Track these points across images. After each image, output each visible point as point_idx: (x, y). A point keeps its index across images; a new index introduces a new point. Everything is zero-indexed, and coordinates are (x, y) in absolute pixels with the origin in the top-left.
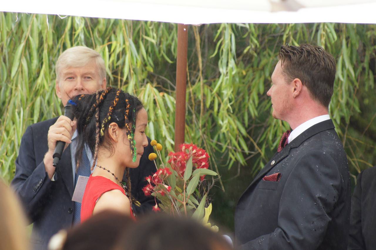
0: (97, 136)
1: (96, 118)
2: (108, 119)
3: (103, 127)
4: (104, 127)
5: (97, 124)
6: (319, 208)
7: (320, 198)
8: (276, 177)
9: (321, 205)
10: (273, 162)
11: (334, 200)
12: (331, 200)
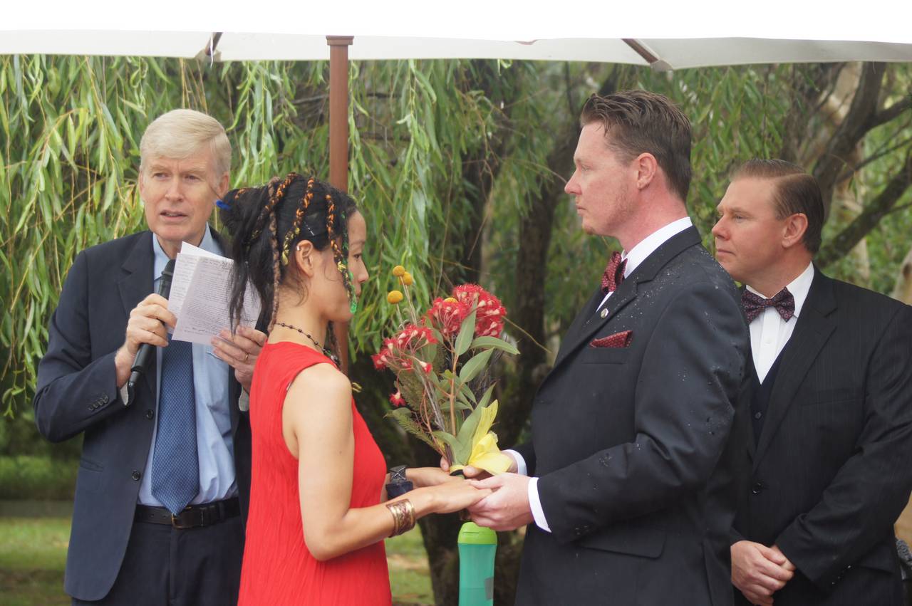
0: (276, 265)
1: (271, 232)
2: (295, 234)
3: (286, 249)
4: (288, 248)
5: (274, 244)
6: (716, 392)
7: (718, 373)
8: (623, 339)
9: (720, 385)
10: (605, 313)
11: (740, 374)
12: (736, 375)
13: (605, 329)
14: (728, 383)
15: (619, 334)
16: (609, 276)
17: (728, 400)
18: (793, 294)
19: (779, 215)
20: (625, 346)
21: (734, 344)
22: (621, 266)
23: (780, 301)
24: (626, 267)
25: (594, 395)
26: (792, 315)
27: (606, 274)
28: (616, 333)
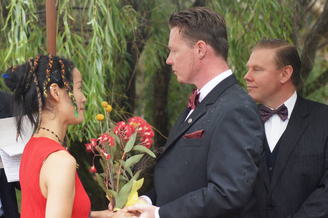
0: (40, 100)
1: (35, 83)
2: (48, 82)
3: (46, 89)
5: (38, 89)
6: (249, 160)
7: (249, 150)
8: (200, 134)
9: (250, 156)
10: (190, 121)
11: (260, 150)
12: (258, 150)
13: (190, 129)
14: (254, 155)
15: (197, 132)
16: (192, 101)
17: (255, 164)
18: (287, 107)
19: (279, 67)
20: (201, 137)
21: (257, 135)
22: (198, 96)
23: (280, 111)
24: (200, 97)
25: (186, 163)
26: (287, 118)
27: (190, 100)
28: (196, 131)
